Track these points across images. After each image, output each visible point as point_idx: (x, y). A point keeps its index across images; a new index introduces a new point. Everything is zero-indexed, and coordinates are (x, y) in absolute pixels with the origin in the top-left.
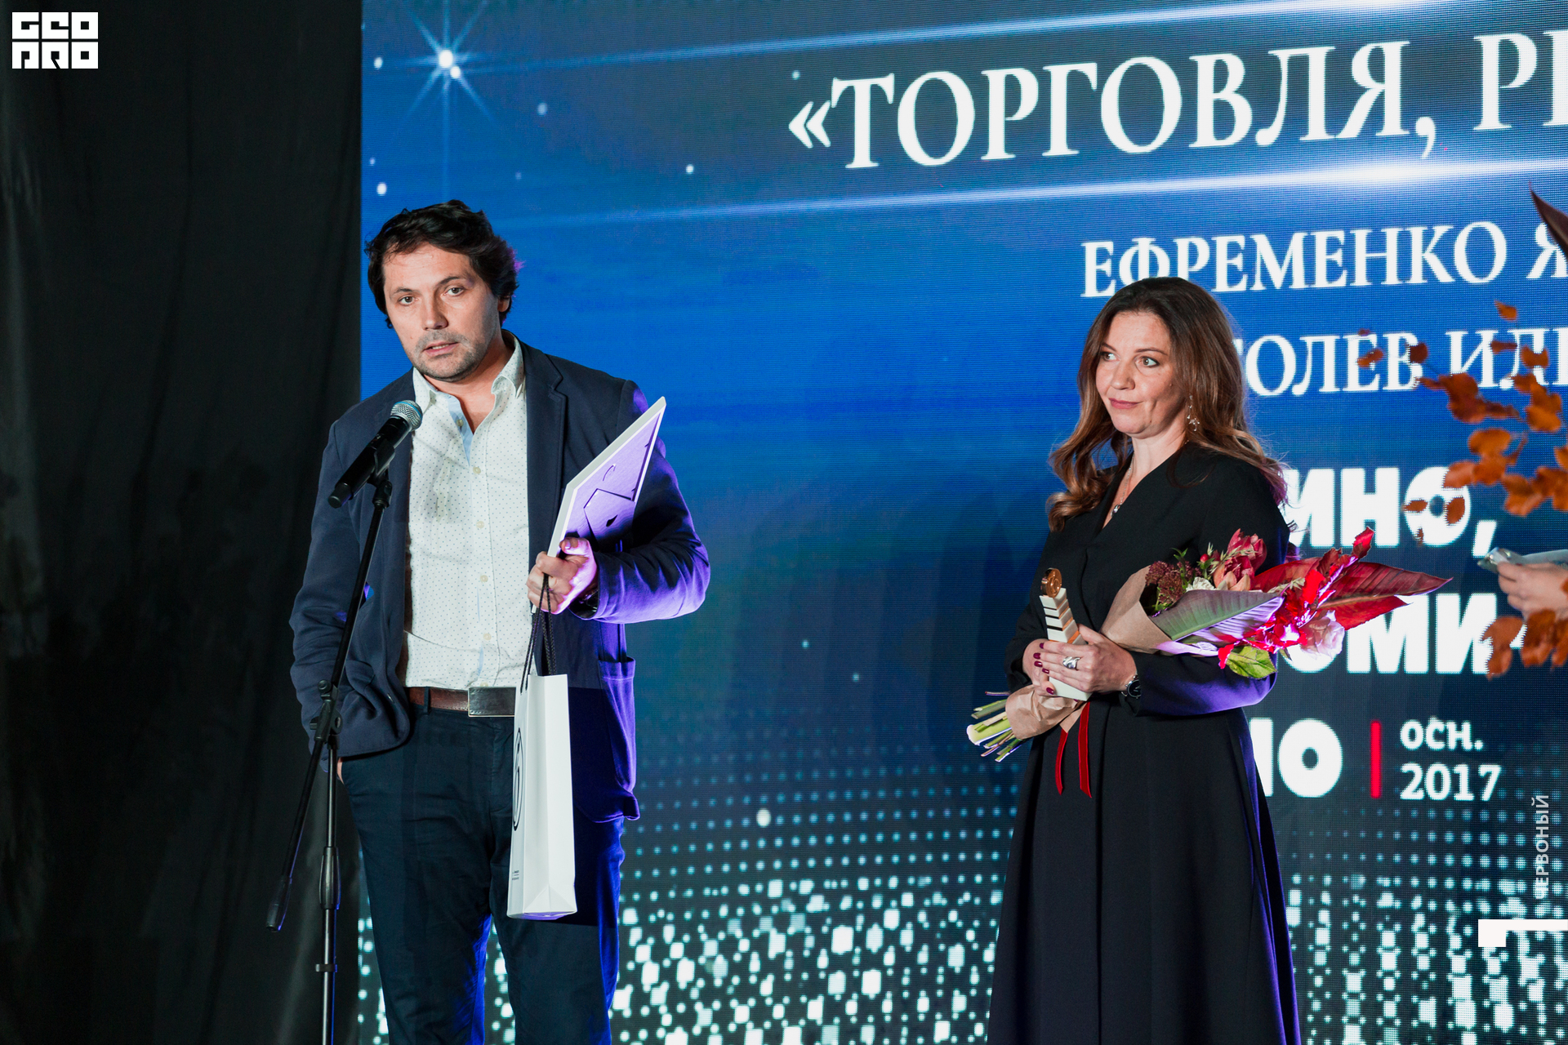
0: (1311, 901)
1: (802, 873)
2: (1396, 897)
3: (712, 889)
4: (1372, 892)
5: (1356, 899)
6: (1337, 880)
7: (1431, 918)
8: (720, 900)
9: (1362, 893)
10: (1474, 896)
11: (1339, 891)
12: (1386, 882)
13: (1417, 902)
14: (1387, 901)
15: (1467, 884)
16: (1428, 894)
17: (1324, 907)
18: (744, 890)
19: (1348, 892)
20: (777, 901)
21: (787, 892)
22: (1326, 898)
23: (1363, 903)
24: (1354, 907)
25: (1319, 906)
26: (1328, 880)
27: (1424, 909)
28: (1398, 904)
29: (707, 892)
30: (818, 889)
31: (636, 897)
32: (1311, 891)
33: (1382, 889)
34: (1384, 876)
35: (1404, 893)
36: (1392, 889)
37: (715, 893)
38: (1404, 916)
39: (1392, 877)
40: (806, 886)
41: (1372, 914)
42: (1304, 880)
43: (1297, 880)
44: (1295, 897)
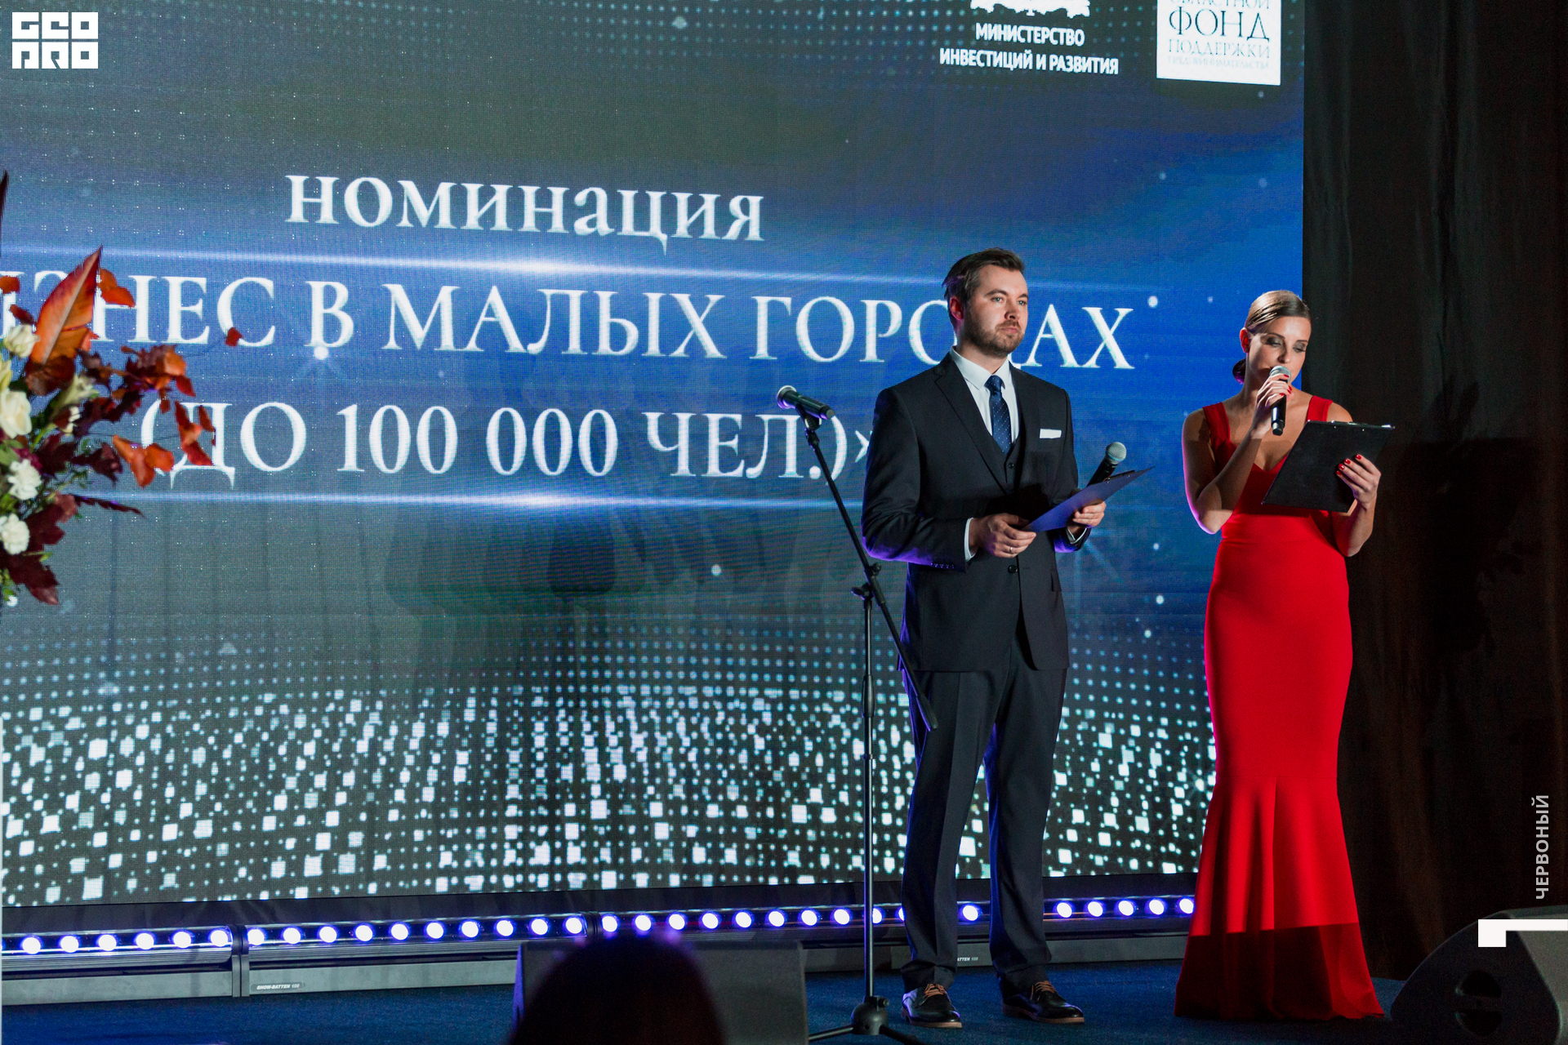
0: (484, 705)
2: (544, 699)
4: (528, 697)
5: (516, 702)
6: (502, 690)
7: (569, 712)
9: (520, 698)
10: (600, 696)
11: (503, 697)
12: (538, 690)
13: (560, 702)
14: (538, 702)
15: (595, 689)
16: (566, 696)
17: (493, 708)
19: (510, 697)
22: (494, 702)
23: (521, 704)
24: (515, 707)
25: (489, 707)
26: (496, 690)
27: (565, 706)
28: (546, 704)
32: (483, 698)
33: (536, 694)
34: (537, 686)
35: (551, 697)
36: (542, 694)
38: (552, 711)
39: (542, 686)
41: (528, 711)
42: (479, 690)
43: (473, 690)
44: (471, 702)
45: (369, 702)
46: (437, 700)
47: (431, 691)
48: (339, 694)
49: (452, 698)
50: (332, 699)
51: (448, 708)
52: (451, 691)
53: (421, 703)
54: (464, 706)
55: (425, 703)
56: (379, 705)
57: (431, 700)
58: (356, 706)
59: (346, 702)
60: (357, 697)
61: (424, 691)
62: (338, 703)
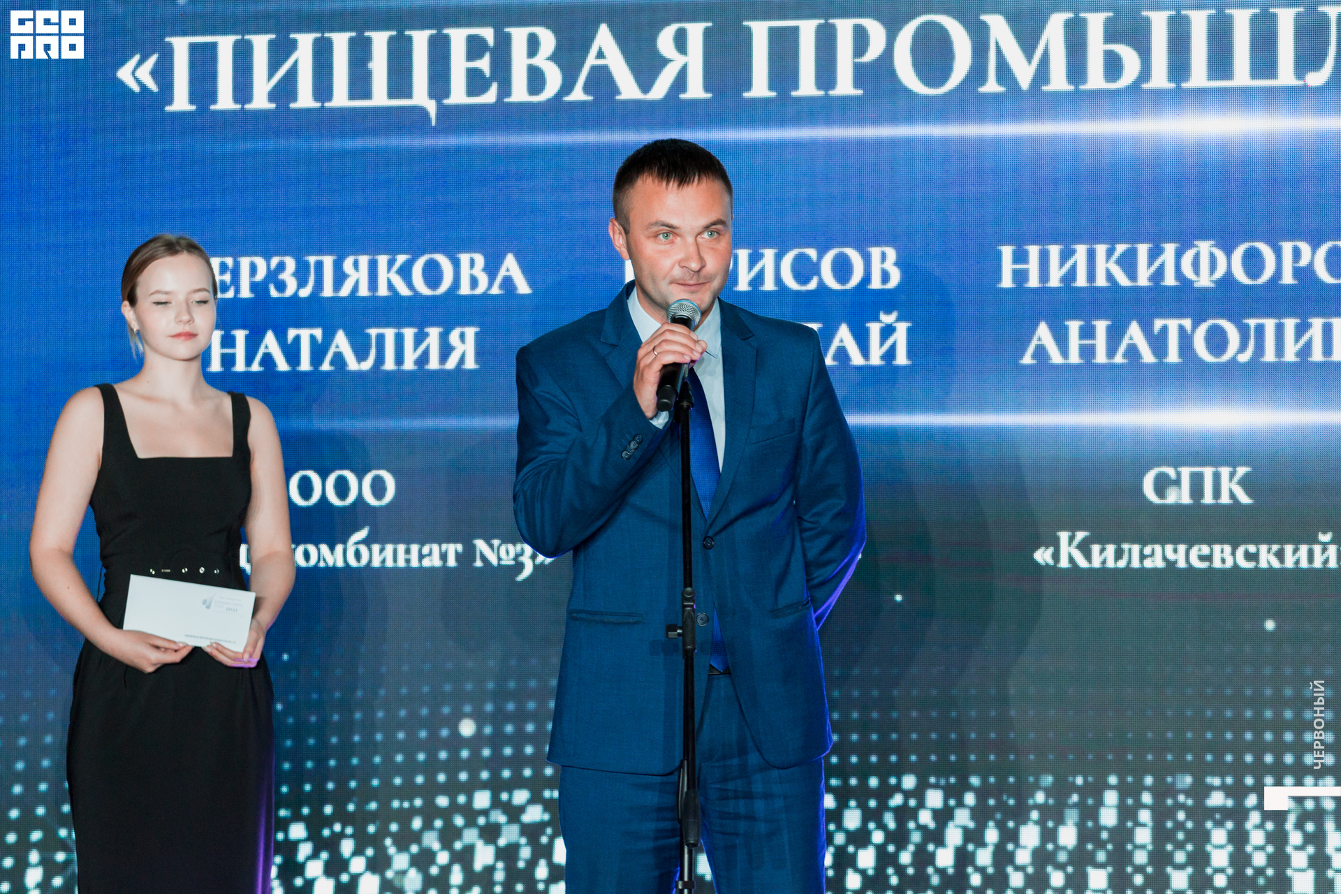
0: (1130, 802)
1: (517, 782)
2: (1228, 795)
3: (402, 801)
4: (1199, 791)
5: (1181, 798)
6: (1159, 780)
7: (1267, 815)
8: (413, 812)
9: (1187, 793)
11: (1161, 791)
12: (1216, 781)
13: (1251, 801)
14: (1217, 799)
17: (1145, 807)
18: (442, 801)
19: (1173, 791)
20: (485, 813)
21: (496, 803)
22: (1147, 798)
23: (1190, 802)
24: (1183, 807)
25: (1139, 805)
26: (1149, 780)
27: (1260, 807)
28: (1230, 803)
29: (396, 804)
30: (535, 799)
31: (306, 811)
32: (1129, 791)
33: (1212, 788)
34: (1214, 774)
35: (1236, 792)
36: (1223, 788)
37: (406, 805)
38: (1237, 814)
39: (1223, 776)
40: (521, 796)
41: (1200, 813)
42: (1122, 780)
43: (1113, 780)
44: (1111, 797)
45: (954, 792)
46: (1060, 792)
47: (1048, 780)
48: (909, 782)
49: (1083, 791)
50: (898, 788)
51: (1075, 805)
52: (1079, 781)
53: (1033, 796)
54: (1100, 803)
55: (1040, 797)
56: (970, 799)
57: (1049, 792)
58: (935, 798)
59: (919, 792)
60: (936, 786)
61: (1037, 780)
62: (907, 794)
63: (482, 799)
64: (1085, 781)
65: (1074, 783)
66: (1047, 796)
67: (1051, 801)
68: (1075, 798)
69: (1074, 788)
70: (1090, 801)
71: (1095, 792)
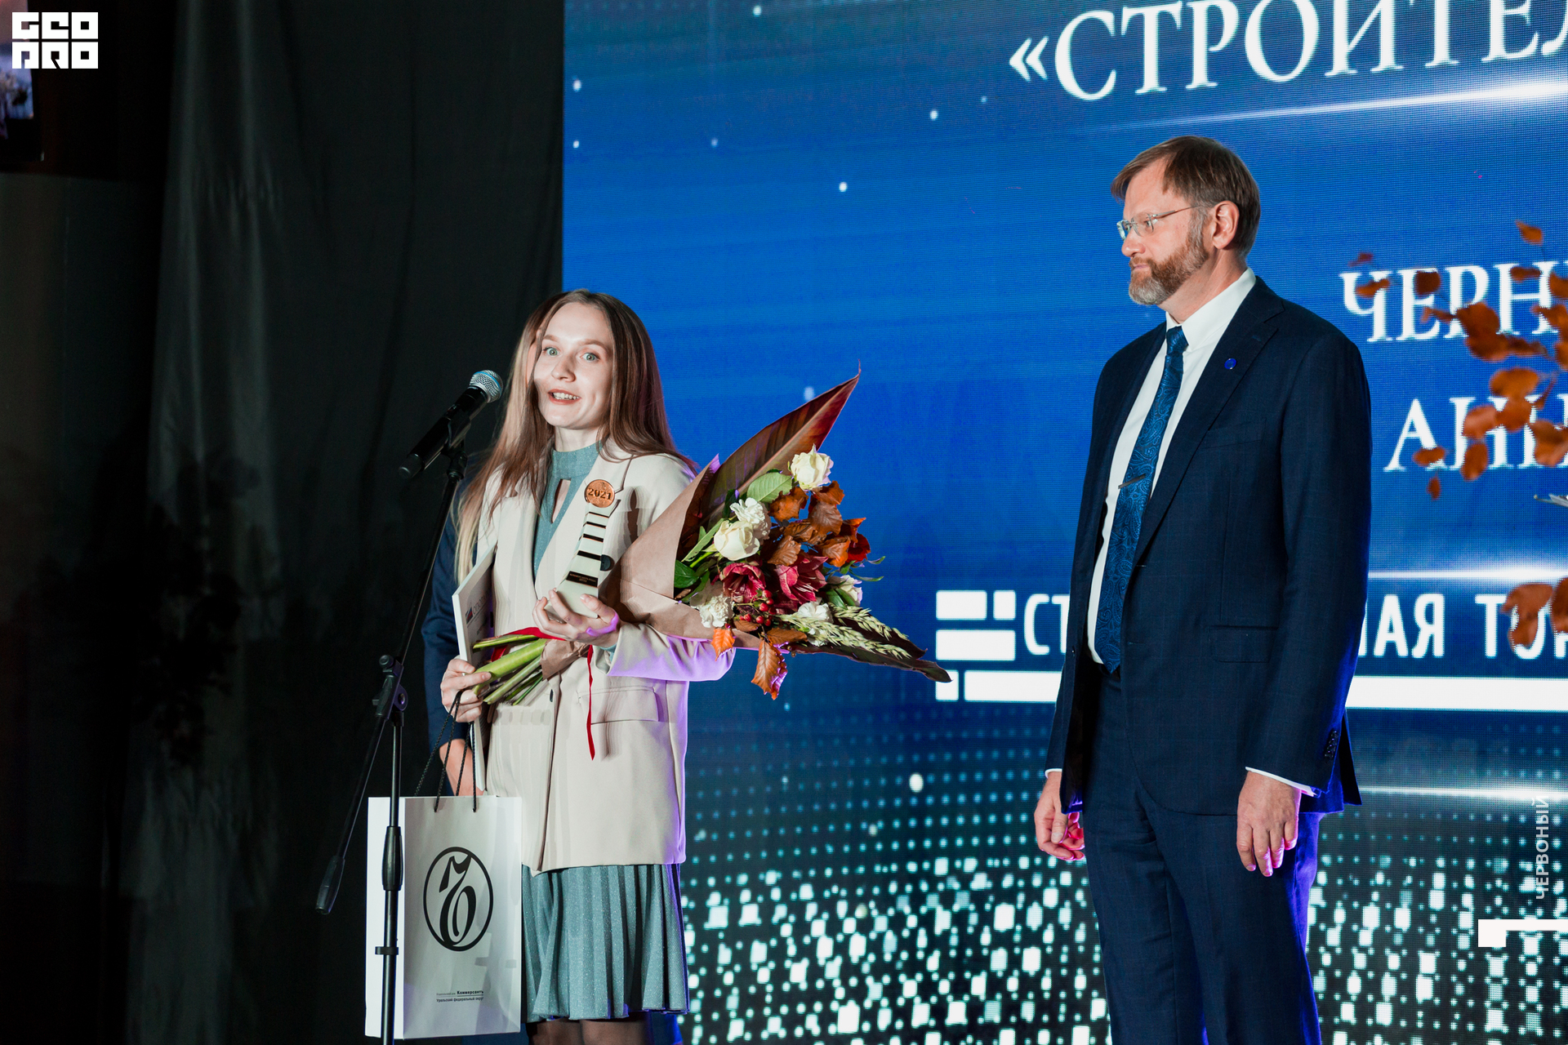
0: (1455, 885)
1: (967, 852)
3: (882, 866)
4: (1514, 876)
5: (1499, 883)
6: (1480, 864)
8: (890, 877)
9: (1504, 877)
11: (1481, 876)
13: (1559, 888)
14: (1529, 885)
17: (1467, 890)
18: (912, 867)
19: (1491, 875)
20: (943, 879)
21: (952, 870)
22: (1469, 882)
23: (1505, 887)
24: (1497, 891)
25: (1463, 889)
26: (1471, 864)
29: (877, 869)
30: (981, 868)
31: (812, 873)
32: (1454, 874)
33: (1525, 873)
34: (1526, 860)
37: (885, 870)
38: (1547, 902)
40: (970, 864)
42: (1448, 863)
43: (1441, 862)
44: (1439, 880)
46: (1396, 873)
47: (1386, 861)
49: (1416, 873)
51: (1409, 887)
52: (1413, 862)
53: (1373, 877)
54: (1429, 886)
55: (1380, 878)
57: (1388, 873)
61: (1378, 861)
63: (941, 866)
64: (1418, 863)
65: (1408, 865)
66: (1386, 878)
67: (1389, 883)
68: (1409, 880)
69: (1407, 870)
70: (1422, 884)
71: (1425, 874)
